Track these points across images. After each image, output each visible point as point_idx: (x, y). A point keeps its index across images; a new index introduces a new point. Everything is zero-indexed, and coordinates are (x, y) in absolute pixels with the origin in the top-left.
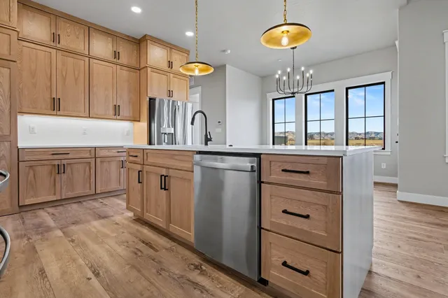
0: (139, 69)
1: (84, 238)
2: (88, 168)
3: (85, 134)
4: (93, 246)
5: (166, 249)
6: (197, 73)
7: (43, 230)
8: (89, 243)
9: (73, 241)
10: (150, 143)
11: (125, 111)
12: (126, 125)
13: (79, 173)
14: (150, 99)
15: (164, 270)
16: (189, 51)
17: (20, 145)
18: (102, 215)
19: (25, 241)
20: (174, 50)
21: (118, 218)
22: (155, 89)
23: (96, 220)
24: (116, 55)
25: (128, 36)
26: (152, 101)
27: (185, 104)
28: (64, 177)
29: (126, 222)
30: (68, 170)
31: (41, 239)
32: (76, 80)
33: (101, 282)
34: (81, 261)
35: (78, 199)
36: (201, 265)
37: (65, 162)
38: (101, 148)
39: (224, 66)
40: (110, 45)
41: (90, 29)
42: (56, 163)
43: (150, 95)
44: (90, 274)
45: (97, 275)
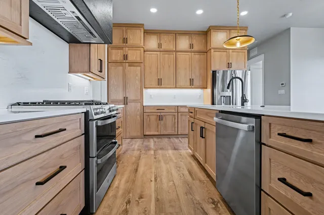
0: (205, 52)
1: (161, 158)
2: (174, 119)
3: (175, 98)
4: (162, 164)
5: (200, 181)
6: (238, 45)
7: (148, 149)
8: (162, 162)
9: (155, 158)
10: (213, 103)
11: (197, 82)
12: (199, 91)
13: (169, 120)
14: (213, 72)
15: (191, 194)
16: (247, 27)
17: (144, 104)
18: (176, 148)
19: (139, 152)
20: (232, 31)
21: (183, 152)
22: (217, 64)
23: (172, 149)
24: (191, 46)
25: (198, 31)
26: (214, 73)
27: (246, 71)
28: (162, 122)
29: (186, 155)
30: (164, 119)
31: (145, 154)
32: (169, 67)
33: (155, 185)
34: (153, 170)
35: (168, 136)
36: (219, 202)
37: (162, 114)
38: (182, 106)
39: (289, 29)
40: (188, 41)
41: (176, 34)
42: (159, 114)
43: (213, 69)
44: (153, 179)
45: (156, 180)
